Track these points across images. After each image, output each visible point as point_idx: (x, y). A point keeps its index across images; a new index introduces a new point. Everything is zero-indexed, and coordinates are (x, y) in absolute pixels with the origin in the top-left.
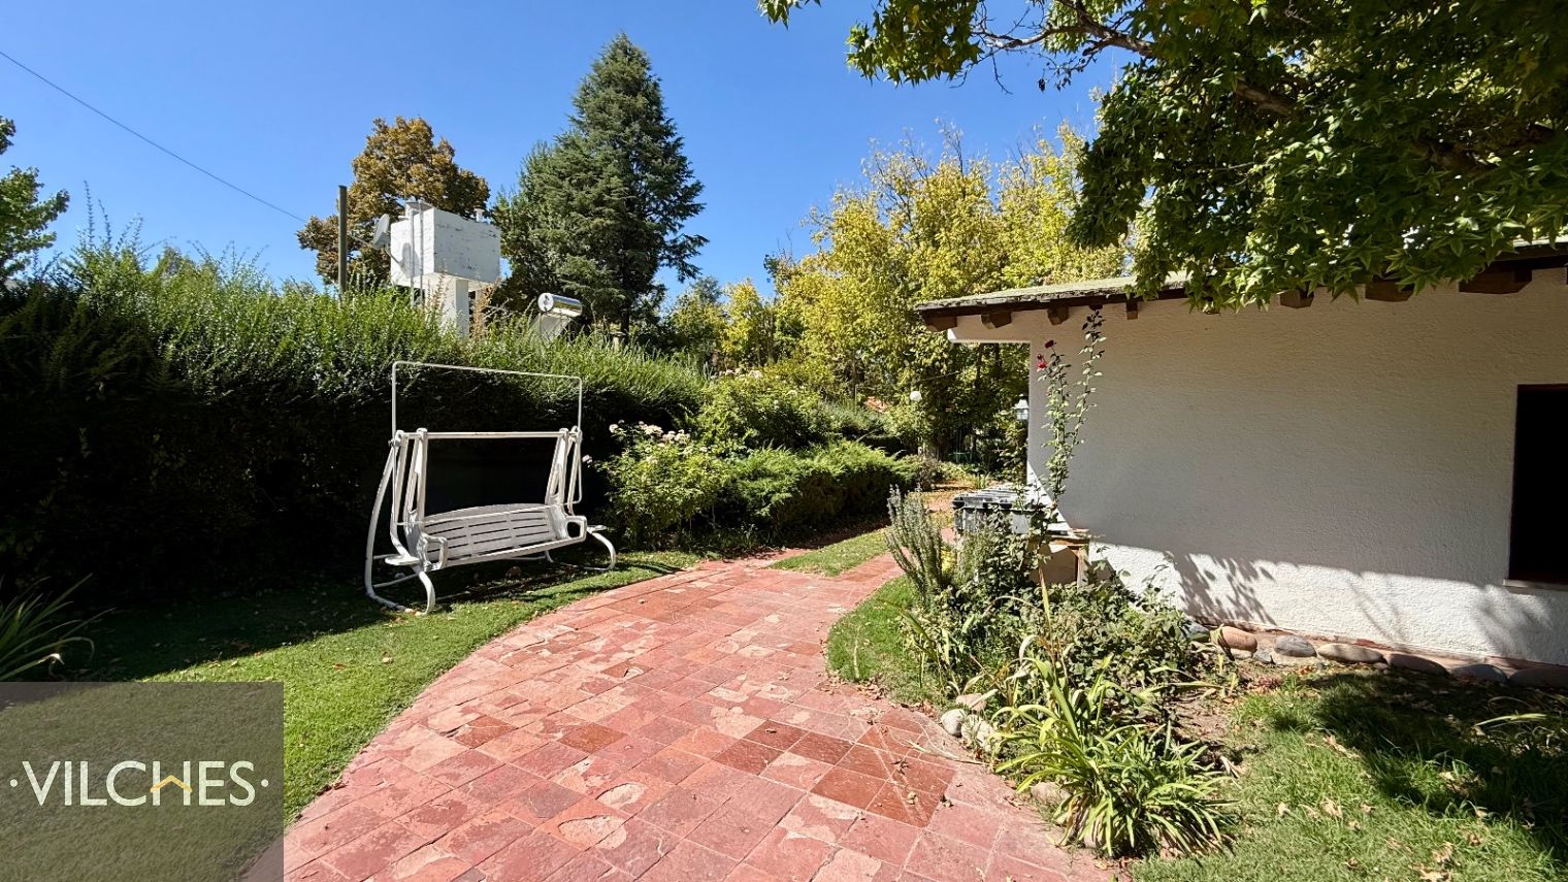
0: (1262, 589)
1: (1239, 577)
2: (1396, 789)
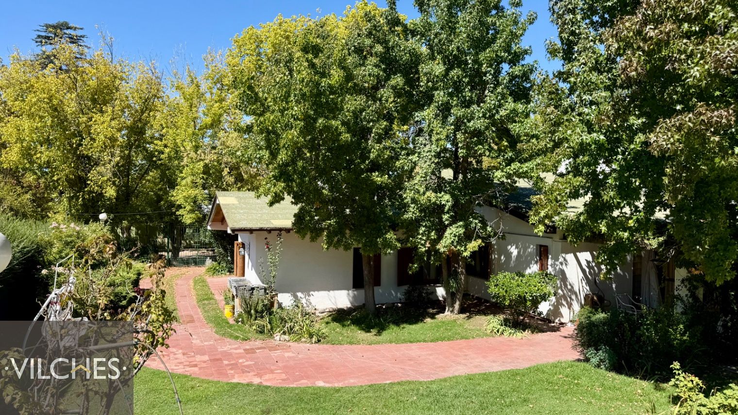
0: (311, 299)
1: (307, 297)
2: (344, 326)
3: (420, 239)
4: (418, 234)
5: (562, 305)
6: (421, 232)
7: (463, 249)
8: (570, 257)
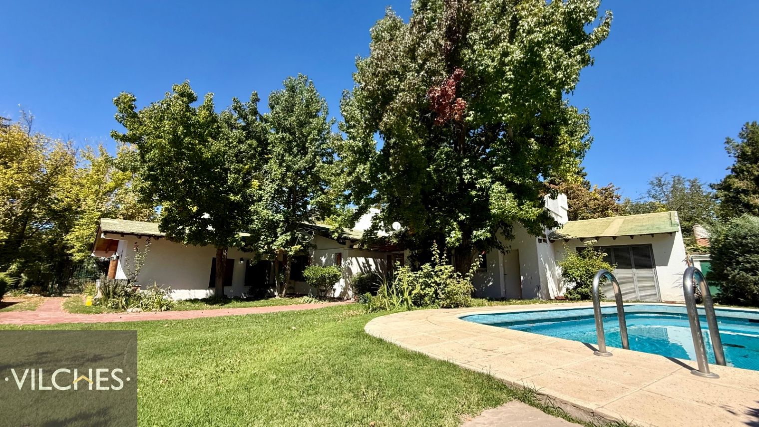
0: (173, 294)
3: (261, 243)
4: (260, 240)
5: (349, 289)
6: (261, 239)
7: (289, 250)
8: (354, 259)
